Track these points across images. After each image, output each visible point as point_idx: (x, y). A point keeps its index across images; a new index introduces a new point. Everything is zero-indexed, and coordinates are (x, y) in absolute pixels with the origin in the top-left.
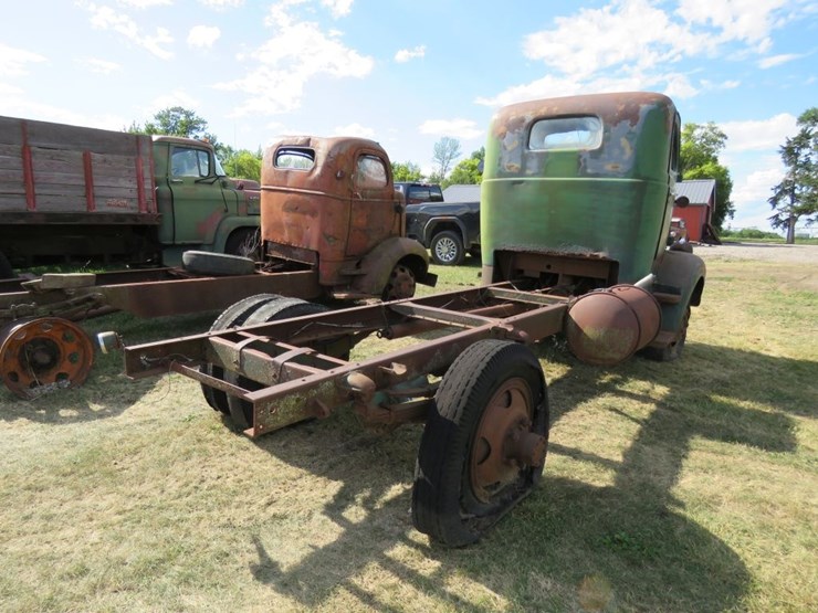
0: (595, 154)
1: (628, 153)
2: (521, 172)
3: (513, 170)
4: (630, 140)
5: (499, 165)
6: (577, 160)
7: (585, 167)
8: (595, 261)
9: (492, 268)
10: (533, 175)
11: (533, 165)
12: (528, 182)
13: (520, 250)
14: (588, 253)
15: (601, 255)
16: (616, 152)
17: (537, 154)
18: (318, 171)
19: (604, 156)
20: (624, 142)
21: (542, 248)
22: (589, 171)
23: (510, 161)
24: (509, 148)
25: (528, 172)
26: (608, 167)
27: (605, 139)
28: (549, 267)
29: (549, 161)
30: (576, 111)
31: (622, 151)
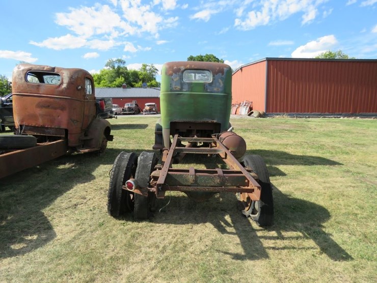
0: (210, 84)
1: (222, 85)
2: (181, 90)
3: (177, 89)
4: (222, 80)
5: (171, 87)
6: (204, 86)
7: (207, 89)
8: (213, 124)
9: (169, 130)
10: (186, 91)
11: (186, 88)
12: (184, 94)
13: (182, 121)
14: (210, 121)
15: (215, 121)
16: (218, 84)
17: (188, 83)
18: (64, 86)
19: (214, 85)
20: (220, 81)
21: (192, 120)
22: (208, 90)
23: (175, 85)
24: (175, 80)
25: (184, 90)
26: (215, 89)
27: (214, 79)
28: (190, 127)
29: (192, 86)
30: (199, 68)
31: (220, 84)
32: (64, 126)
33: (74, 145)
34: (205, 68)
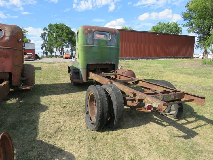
0: (110, 41)
1: (116, 41)
2: (93, 44)
3: (90, 43)
4: (116, 39)
5: (86, 42)
6: (106, 42)
7: (108, 44)
8: (111, 65)
9: (86, 69)
10: (96, 45)
11: (96, 43)
12: (95, 46)
13: (94, 64)
14: (110, 63)
15: (112, 63)
16: (114, 41)
17: (97, 40)
19: (111, 41)
20: (115, 39)
21: (99, 63)
22: (109, 45)
23: (89, 41)
24: (89, 37)
25: (95, 44)
26: (112, 44)
27: (111, 38)
28: (97, 67)
29: (99, 41)
30: (103, 30)
31: (115, 41)
32: (8, 70)
33: (17, 84)
34: (106, 31)
